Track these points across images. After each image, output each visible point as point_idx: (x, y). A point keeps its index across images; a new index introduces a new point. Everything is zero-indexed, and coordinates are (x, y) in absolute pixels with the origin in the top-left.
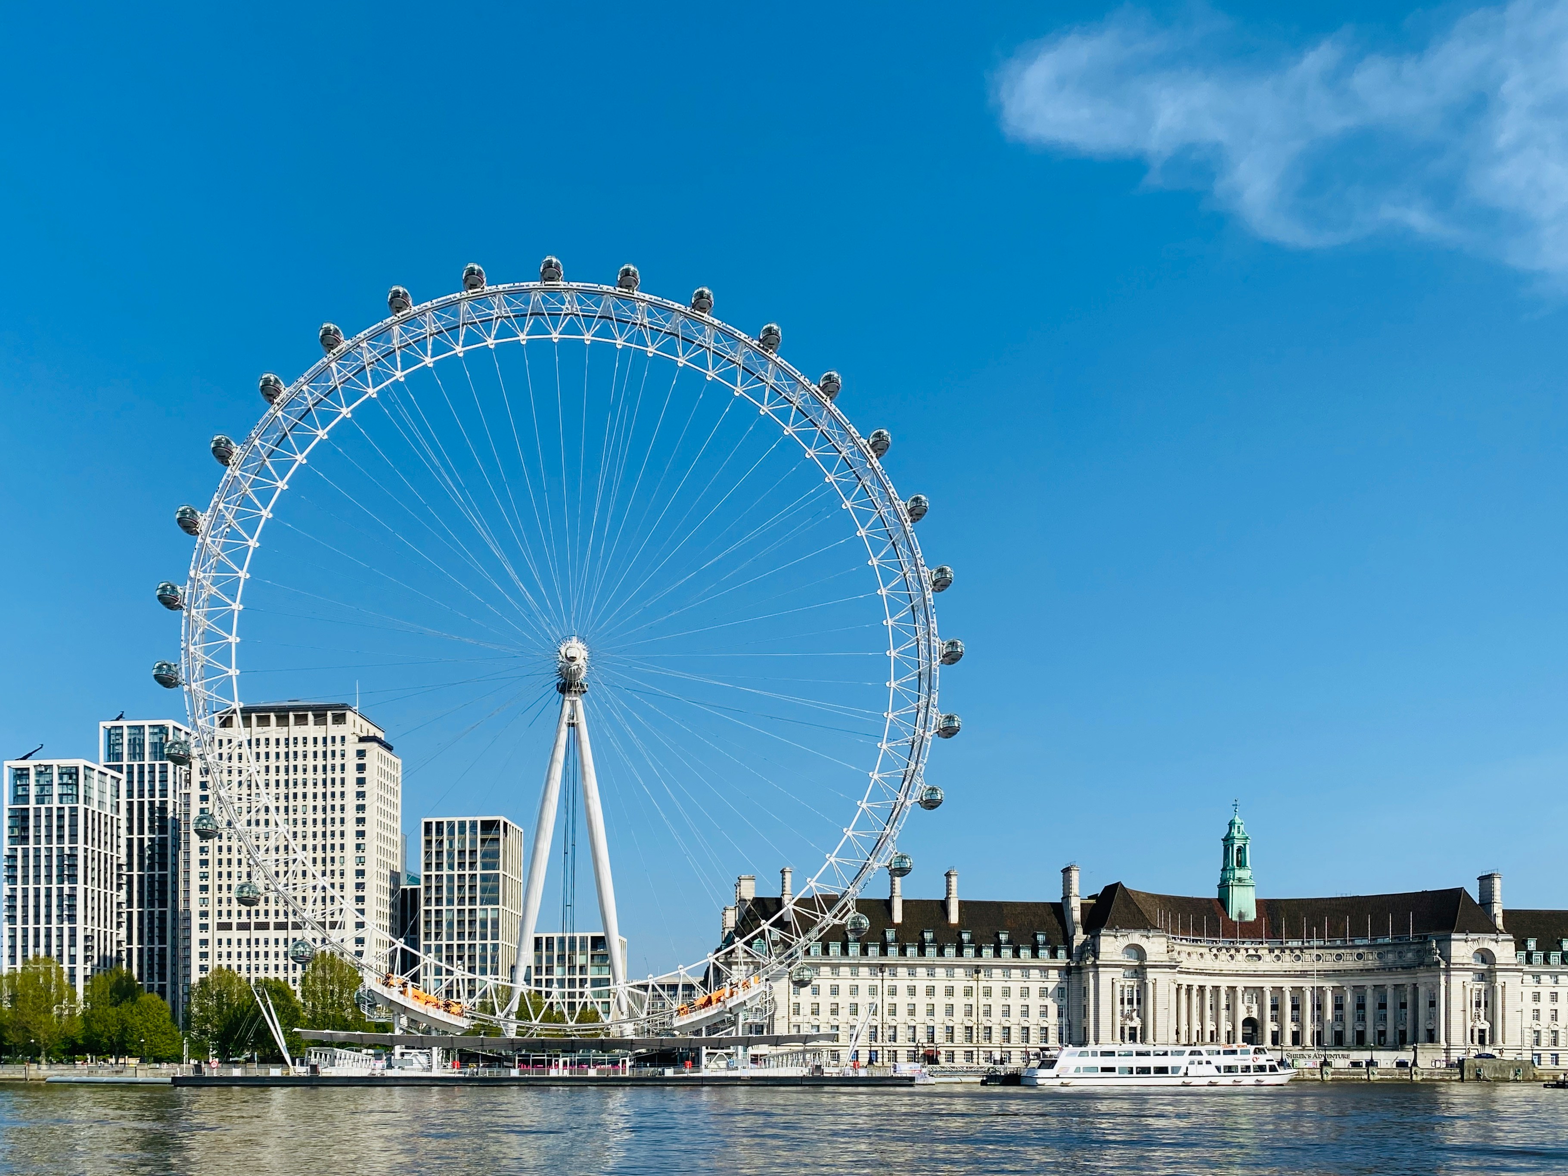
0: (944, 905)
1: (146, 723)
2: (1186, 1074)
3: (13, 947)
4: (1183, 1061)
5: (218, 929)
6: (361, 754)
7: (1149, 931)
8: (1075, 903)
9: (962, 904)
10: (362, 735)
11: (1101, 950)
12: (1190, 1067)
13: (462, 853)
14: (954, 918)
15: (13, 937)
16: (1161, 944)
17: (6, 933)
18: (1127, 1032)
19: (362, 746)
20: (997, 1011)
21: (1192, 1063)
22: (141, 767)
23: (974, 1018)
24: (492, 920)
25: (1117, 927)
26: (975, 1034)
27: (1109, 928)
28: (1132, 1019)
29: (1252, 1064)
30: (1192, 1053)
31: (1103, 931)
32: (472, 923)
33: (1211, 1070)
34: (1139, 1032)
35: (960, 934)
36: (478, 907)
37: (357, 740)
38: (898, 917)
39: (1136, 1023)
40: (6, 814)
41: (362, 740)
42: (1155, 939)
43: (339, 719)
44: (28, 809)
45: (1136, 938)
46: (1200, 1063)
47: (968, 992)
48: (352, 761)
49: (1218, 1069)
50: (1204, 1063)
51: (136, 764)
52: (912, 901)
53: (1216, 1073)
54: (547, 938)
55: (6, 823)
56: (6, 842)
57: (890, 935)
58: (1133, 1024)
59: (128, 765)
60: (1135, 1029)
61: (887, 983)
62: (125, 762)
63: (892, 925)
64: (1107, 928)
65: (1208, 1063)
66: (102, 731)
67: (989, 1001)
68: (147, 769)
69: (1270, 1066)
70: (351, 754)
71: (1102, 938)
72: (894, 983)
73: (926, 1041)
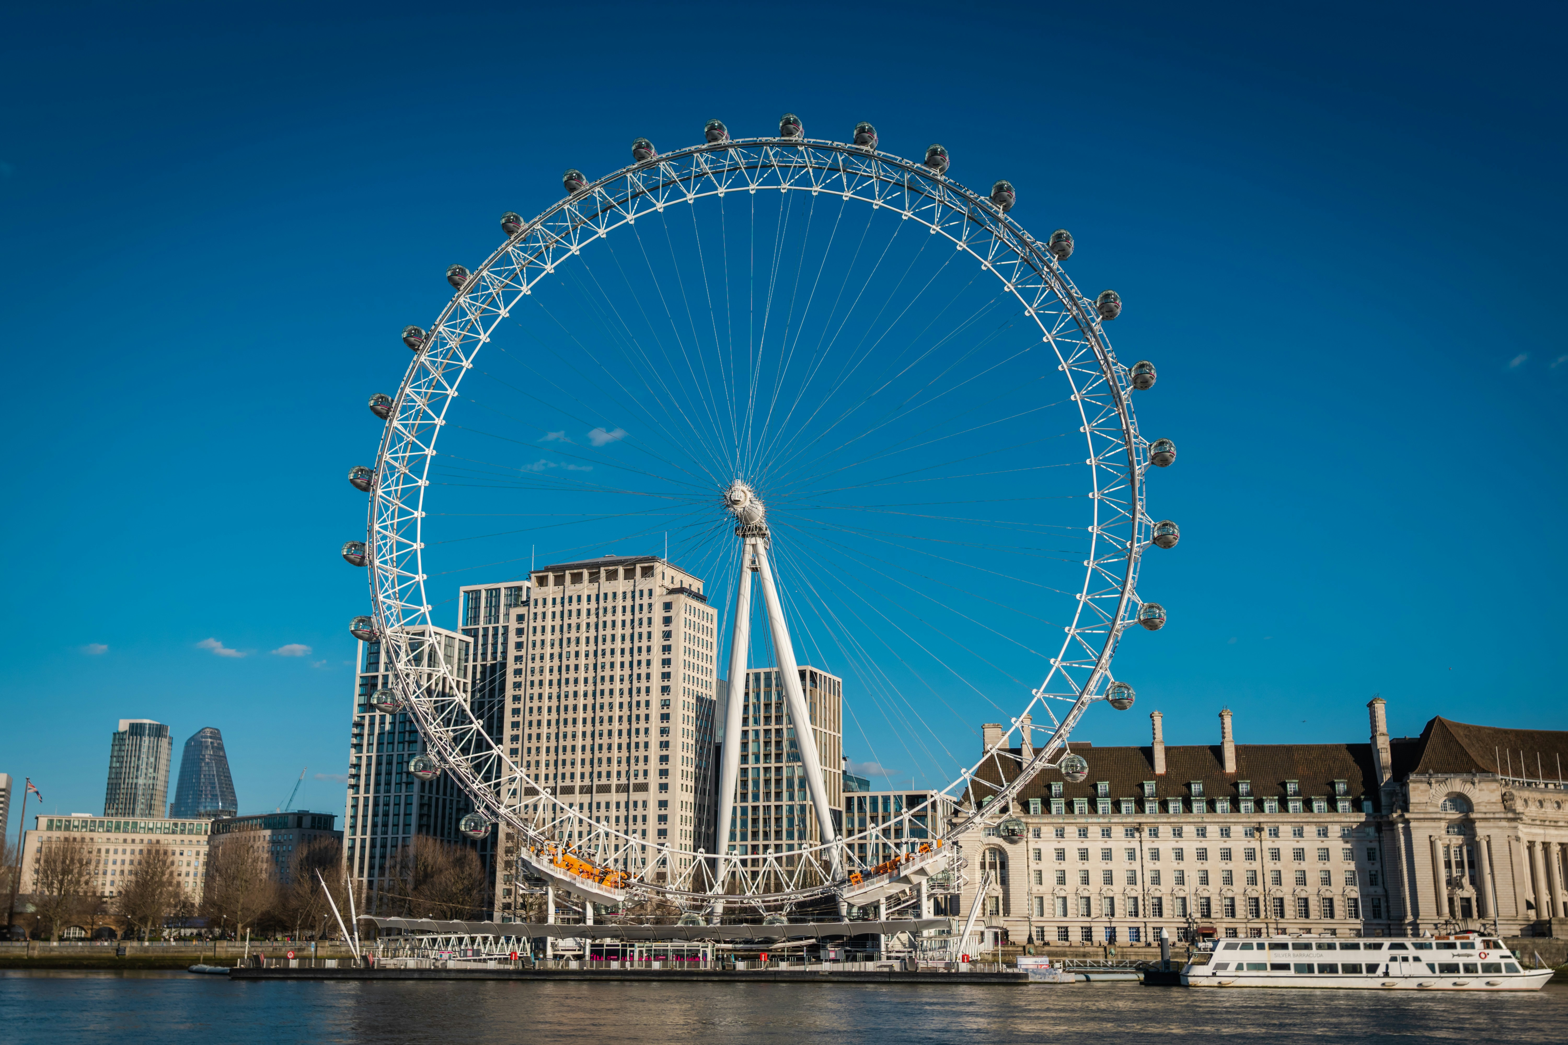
0: (1217, 752)
1: (502, 585)
2: (1386, 974)
3: (354, 817)
4: (1381, 957)
5: (526, 794)
6: (668, 606)
7: (1474, 775)
8: (1383, 743)
9: (1240, 751)
10: (671, 587)
11: (1412, 801)
12: (1392, 965)
13: (767, 706)
14: (1231, 766)
15: (355, 806)
16: (1493, 791)
17: (350, 802)
18: (1458, 904)
19: (669, 598)
20: (1289, 878)
21: (1394, 959)
22: (496, 629)
23: (1260, 887)
24: (799, 777)
25: (1431, 771)
26: (1262, 907)
27: (1424, 772)
28: (1461, 887)
29: (1479, 962)
30: (1393, 947)
31: (1412, 777)
32: (778, 782)
33: (1421, 969)
34: (1474, 904)
35: (1236, 785)
36: (783, 764)
37: (665, 592)
38: (1160, 768)
39: (1469, 891)
40: (358, 681)
41: (671, 592)
42: (1483, 785)
43: (648, 572)
44: (377, 677)
45: (1457, 785)
46: (1405, 959)
47: (1251, 855)
48: (658, 614)
49: (1431, 967)
50: (1411, 959)
51: (491, 627)
52: (1179, 748)
53: (1428, 972)
54: (859, 797)
55: (358, 690)
56: (356, 709)
57: (1149, 787)
58: (1466, 894)
59: (483, 628)
60: (1468, 900)
61: (1146, 846)
62: (482, 624)
63: (1152, 776)
64: (1417, 774)
65: (1417, 959)
66: (462, 594)
67: (1279, 866)
68: (501, 631)
69: (1507, 965)
70: (658, 609)
71: (1411, 785)
72: (1155, 845)
73: (1199, 915)
